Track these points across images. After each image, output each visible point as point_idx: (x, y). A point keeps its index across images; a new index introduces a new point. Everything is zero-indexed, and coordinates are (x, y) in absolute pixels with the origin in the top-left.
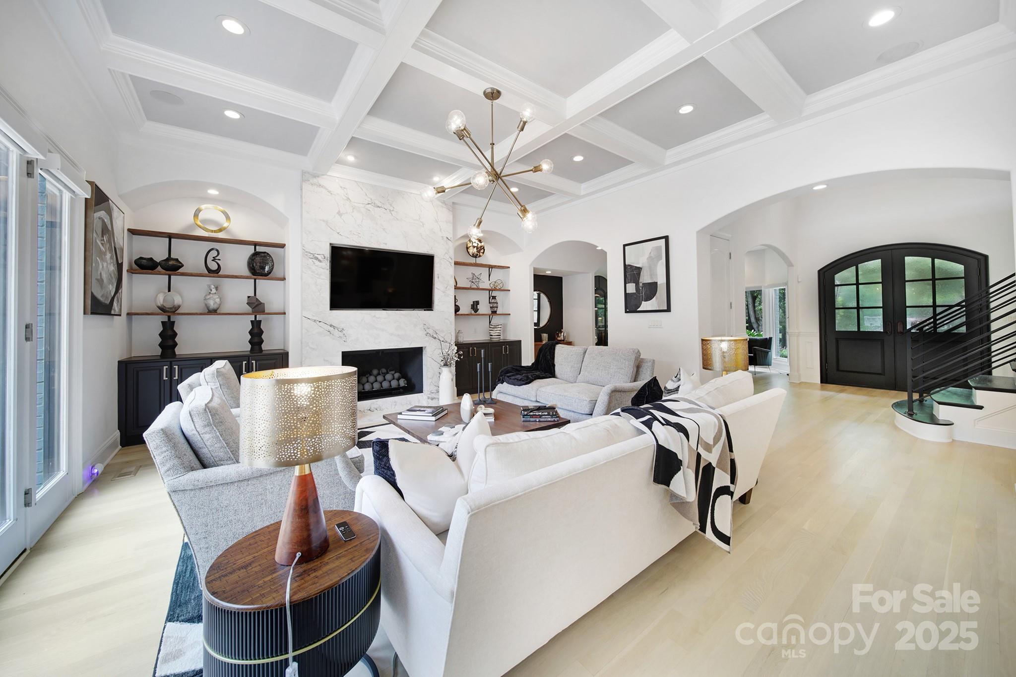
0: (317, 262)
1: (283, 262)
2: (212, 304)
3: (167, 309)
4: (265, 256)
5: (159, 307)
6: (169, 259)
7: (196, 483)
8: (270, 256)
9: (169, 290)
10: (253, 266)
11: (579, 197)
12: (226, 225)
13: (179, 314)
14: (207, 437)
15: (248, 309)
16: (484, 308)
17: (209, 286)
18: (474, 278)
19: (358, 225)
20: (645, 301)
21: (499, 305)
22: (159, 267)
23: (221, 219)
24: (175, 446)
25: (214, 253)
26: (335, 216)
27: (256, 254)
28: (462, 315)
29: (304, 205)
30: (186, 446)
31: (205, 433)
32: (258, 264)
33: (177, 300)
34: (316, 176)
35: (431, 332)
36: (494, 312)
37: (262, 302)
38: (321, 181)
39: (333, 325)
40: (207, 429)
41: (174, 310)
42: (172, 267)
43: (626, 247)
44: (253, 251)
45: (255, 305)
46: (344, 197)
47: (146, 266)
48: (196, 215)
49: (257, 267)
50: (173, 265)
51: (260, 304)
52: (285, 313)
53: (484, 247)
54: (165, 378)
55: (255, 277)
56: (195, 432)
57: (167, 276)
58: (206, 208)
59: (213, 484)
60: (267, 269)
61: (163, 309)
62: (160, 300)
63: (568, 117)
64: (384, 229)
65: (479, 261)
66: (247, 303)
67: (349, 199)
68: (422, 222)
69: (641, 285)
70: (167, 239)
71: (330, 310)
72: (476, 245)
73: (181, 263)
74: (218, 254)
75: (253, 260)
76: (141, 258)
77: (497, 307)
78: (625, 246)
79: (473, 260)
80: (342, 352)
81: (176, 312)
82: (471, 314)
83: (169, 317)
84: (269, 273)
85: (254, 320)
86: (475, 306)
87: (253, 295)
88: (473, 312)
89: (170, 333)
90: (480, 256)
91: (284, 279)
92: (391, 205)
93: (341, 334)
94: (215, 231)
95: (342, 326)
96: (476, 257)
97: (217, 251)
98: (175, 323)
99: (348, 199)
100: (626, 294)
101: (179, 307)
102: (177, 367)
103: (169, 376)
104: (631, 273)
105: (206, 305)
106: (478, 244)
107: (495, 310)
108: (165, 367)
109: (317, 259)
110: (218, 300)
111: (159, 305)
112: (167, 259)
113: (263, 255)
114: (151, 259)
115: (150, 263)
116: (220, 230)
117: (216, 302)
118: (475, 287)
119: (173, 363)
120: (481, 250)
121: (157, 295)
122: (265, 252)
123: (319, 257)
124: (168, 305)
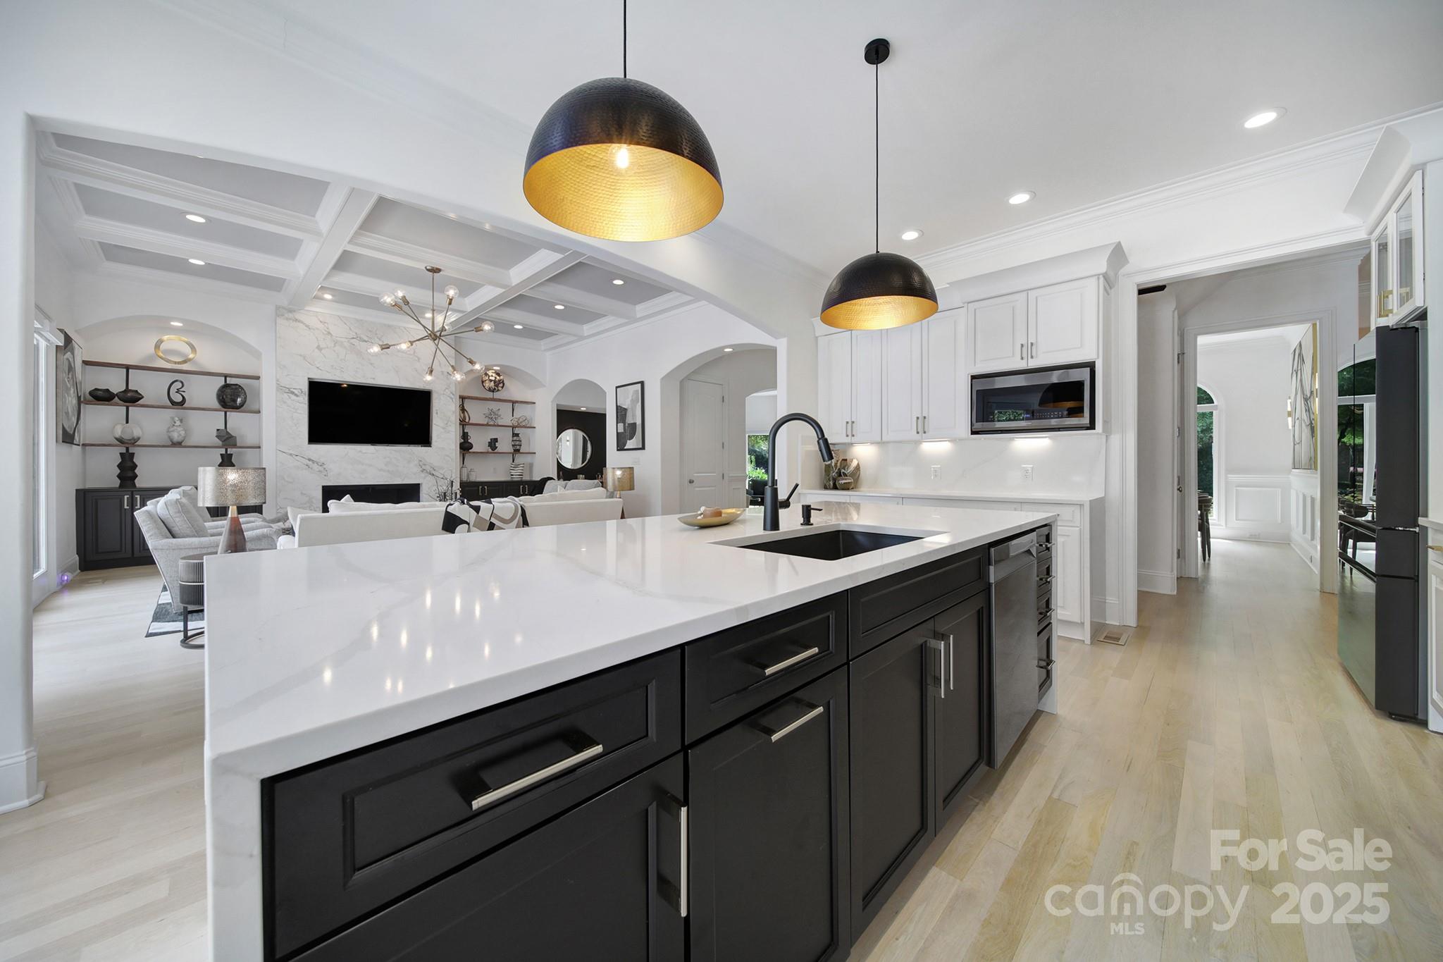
0: (293, 397)
1: (257, 394)
2: (176, 437)
3: (126, 441)
4: (236, 389)
5: (117, 439)
6: (127, 390)
7: (171, 545)
8: (242, 388)
9: (127, 422)
10: (223, 398)
11: (582, 338)
12: (191, 356)
13: (139, 446)
14: (177, 519)
15: (219, 443)
16: (505, 445)
17: (173, 418)
18: (492, 415)
19: (341, 360)
20: (630, 440)
21: (523, 443)
22: (116, 398)
23: (187, 350)
24: (155, 522)
25: (178, 385)
26: (314, 351)
27: (226, 386)
28: (474, 452)
29: (278, 339)
30: (162, 524)
31: (176, 517)
32: (229, 396)
33: (137, 432)
34: (291, 311)
35: (428, 468)
36: (517, 451)
37: (233, 435)
38: (298, 316)
39: (312, 458)
40: (178, 515)
41: (133, 441)
42: (131, 398)
43: (618, 389)
44: (223, 383)
45: (225, 438)
46: (325, 332)
47: (102, 397)
48: (157, 346)
49: (227, 400)
50: (132, 397)
51: (230, 438)
52: (259, 447)
53: (503, 381)
54: (126, 507)
55: (226, 410)
56: (169, 516)
57: (125, 408)
58: (168, 339)
59: (182, 547)
60: (239, 400)
61: (121, 441)
62: (118, 432)
63: (513, 285)
64: (371, 364)
65: (497, 395)
66: (217, 436)
67: (331, 334)
68: (417, 357)
69: (627, 425)
70: (125, 370)
71: (309, 444)
72: (493, 378)
73: (141, 395)
74: (183, 386)
75: (222, 392)
76: (96, 389)
77: (521, 445)
78: (617, 387)
79: (490, 395)
80: (323, 487)
81: (137, 443)
82: (488, 453)
83: (127, 449)
84: (242, 405)
85: (224, 453)
86: (493, 443)
87: (223, 428)
88: (490, 450)
89: (129, 464)
90: (498, 390)
91: (259, 412)
92: (380, 339)
93: (321, 468)
94: (179, 363)
95: (322, 460)
96: (493, 392)
97: (182, 382)
98: (135, 455)
99: (329, 333)
100: (617, 433)
101: (139, 439)
102: (138, 497)
103: (130, 505)
104: (621, 413)
105: (169, 437)
106: (496, 378)
107: (518, 447)
108: (126, 497)
109: (293, 393)
110: (183, 433)
111: (117, 436)
112: (125, 390)
113: (234, 387)
114: (108, 390)
115: (106, 395)
116: (185, 362)
117: (180, 435)
118: (492, 423)
119: (134, 492)
120: (499, 384)
121: (114, 427)
122: (237, 385)
123: (296, 392)
124: (126, 437)
